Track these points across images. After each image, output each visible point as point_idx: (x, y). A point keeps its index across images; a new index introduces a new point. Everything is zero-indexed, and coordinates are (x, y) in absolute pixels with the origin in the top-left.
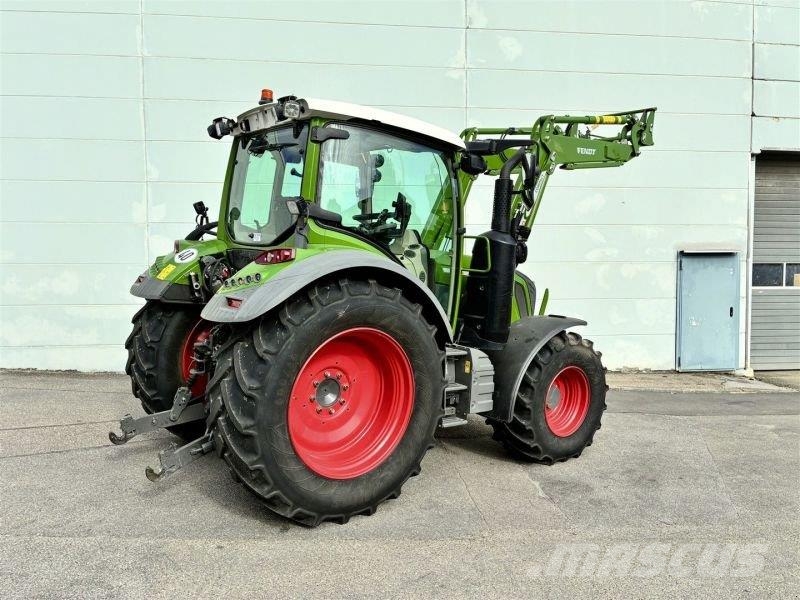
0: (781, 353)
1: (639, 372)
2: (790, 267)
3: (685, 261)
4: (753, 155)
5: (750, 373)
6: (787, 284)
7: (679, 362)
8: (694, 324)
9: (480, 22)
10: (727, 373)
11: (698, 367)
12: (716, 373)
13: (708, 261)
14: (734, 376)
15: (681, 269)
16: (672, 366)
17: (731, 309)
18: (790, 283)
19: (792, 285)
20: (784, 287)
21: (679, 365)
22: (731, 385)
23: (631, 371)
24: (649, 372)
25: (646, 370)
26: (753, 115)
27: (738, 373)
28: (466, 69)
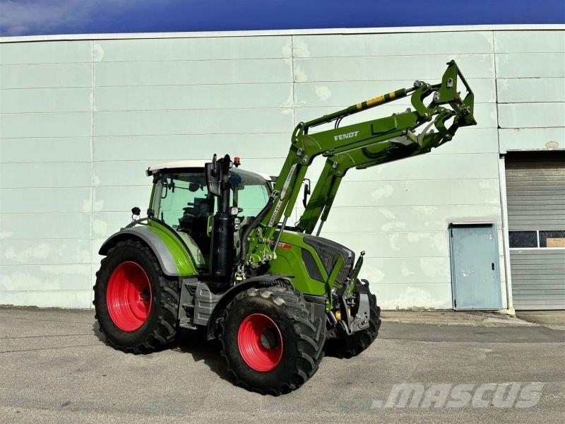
0: (541, 297)
1: (425, 310)
2: (543, 233)
3: (454, 230)
4: (501, 156)
5: (512, 312)
6: (541, 246)
7: (455, 303)
8: (465, 275)
9: (303, 78)
10: (494, 312)
11: (470, 307)
12: (485, 311)
13: (472, 230)
14: (499, 314)
15: (452, 236)
16: (450, 306)
17: (493, 265)
18: (543, 244)
19: (546, 246)
20: (539, 248)
21: (455, 306)
22: (491, 320)
23: (419, 309)
24: (433, 310)
25: (431, 309)
26: (499, 127)
27: (502, 311)
28: (294, 108)
